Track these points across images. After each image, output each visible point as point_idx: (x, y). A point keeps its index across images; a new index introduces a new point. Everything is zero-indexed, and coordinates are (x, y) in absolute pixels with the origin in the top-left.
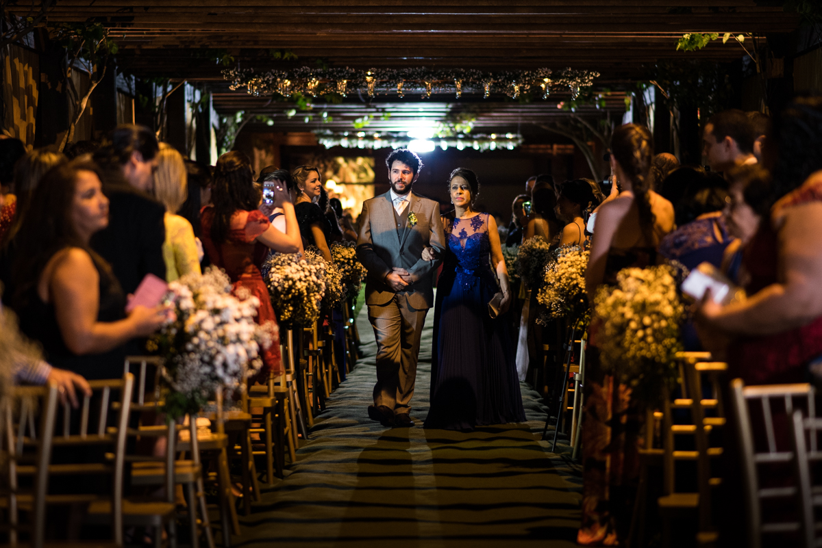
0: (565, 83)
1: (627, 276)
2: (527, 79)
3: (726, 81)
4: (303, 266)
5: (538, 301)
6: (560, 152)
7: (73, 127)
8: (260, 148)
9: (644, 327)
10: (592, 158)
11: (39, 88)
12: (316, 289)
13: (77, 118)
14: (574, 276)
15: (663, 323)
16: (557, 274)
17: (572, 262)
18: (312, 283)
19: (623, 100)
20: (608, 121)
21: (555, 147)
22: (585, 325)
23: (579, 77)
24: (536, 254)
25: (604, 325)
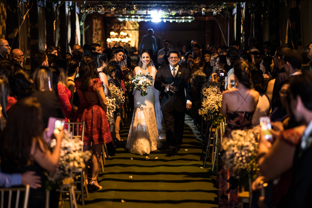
0: (211, 10)
1: (235, 133)
2: (196, 9)
3: (273, 6)
4: (107, 100)
5: (199, 114)
6: (209, 19)
7: (20, 27)
8: (95, 19)
9: (242, 156)
10: (221, 25)
11: (7, 12)
12: (112, 109)
13: (22, 23)
14: (213, 105)
15: (250, 154)
16: (207, 103)
17: (212, 99)
18: (110, 107)
19: (233, 4)
20: (227, 12)
21: (207, 18)
22: (217, 123)
23: (216, 8)
24: (199, 77)
25: (226, 153)
